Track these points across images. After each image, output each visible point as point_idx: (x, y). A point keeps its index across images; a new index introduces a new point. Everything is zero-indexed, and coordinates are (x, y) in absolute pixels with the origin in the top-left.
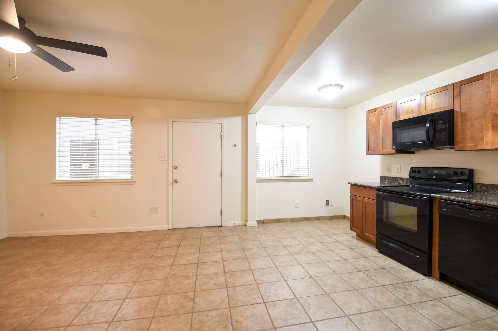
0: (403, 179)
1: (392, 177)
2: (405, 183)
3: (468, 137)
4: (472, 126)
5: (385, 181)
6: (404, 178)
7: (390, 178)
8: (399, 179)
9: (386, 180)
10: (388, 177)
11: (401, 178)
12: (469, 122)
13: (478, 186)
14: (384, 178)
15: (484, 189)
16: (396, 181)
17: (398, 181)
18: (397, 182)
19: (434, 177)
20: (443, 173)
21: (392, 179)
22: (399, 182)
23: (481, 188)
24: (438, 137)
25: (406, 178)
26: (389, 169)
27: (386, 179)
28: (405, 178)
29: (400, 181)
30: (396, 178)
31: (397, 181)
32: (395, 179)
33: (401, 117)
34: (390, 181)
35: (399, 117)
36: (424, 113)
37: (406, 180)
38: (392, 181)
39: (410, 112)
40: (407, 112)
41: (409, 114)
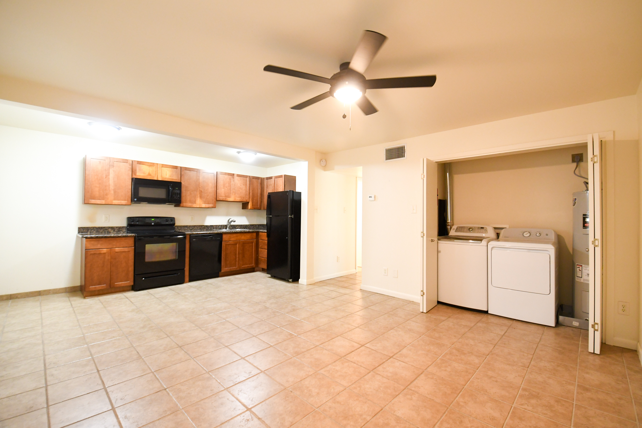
1: (99, 227)
2: (116, 231)
3: (188, 200)
4: (191, 194)
9: (89, 231)
11: (112, 227)
12: (189, 192)
13: (176, 227)
14: (86, 229)
15: (179, 228)
16: (104, 231)
17: (107, 230)
19: (153, 224)
20: (158, 220)
22: (108, 232)
23: (178, 228)
24: (175, 197)
25: (118, 227)
26: (92, 219)
29: (110, 229)
30: (104, 227)
33: (138, 175)
34: (95, 232)
35: (135, 175)
36: (160, 179)
37: (117, 229)
38: (98, 231)
39: (147, 174)
40: (144, 173)
41: (146, 175)
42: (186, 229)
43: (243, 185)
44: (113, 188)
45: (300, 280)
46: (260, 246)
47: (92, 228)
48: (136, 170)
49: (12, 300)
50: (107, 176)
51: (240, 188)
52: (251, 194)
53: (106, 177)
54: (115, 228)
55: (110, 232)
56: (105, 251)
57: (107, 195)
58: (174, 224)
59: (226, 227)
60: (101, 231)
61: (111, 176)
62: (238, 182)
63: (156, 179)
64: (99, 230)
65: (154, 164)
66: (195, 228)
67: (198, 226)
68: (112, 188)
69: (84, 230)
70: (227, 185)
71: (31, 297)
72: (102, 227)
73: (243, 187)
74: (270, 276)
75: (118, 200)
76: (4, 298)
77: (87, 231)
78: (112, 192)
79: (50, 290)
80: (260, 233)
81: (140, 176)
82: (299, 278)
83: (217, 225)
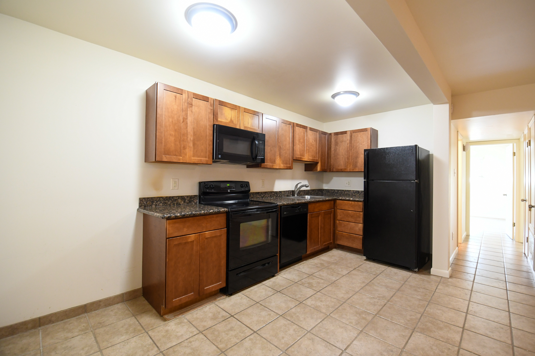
0: (184, 198)
1: (166, 197)
2: (187, 202)
4: (271, 150)
5: (151, 205)
6: (185, 196)
7: (161, 199)
8: (178, 199)
9: (154, 204)
10: (159, 197)
11: (182, 197)
12: (269, 148)
14: (150, 201)
16: (172, 202)
17: (177, 201)
18: (175, 203)
20: (234, 186)
21: (166, 200)
22: (178, 203)
23: (251, 195)
25: (189, 196)
26: (156, 185)
27: (153, 202)
28: (187, 196)
29: (180, 200)
30: (173, 197)
31: (175, 201)
32: (171, 199)
33: (220, 121)
34: (161, 204)
35: (217, 120)
36: (242, 128)
37: (188, 199)
38: (166, 203)
39: (229, 119)
40: (226, 119)
41: (228, 121)
42: (258, 196)
43: (314, 141)
44: (192, 139)
45: (432, 269)
46: (339, 217)
47: (158, 199)
48: (217, 114)
49: (42, 327)
50: (185, 120)
51: (312, 145)
52: (320, 152)
53: (183, 121)
54: (186, 198)
55: (180, 204)
56: (192, 237)
57: (184, 148)
58: (250, 190)
59: (293, 193)
60: (169, 203)
61: (190, 119)
62: (311, 136)
63: (238, 127)
64: (167, 201)
65: (236, 106)
66: (266, 196)
67: (269, 192)
68: (190, 137)
69: (148, 202)
70: (302, 140)
71: (72, 317)
72: (170, 197)
73: (314, 143)
74: (365, 258)
75: (198, 157)
76: (30, 326)
77: (151, 203)
78: (191, 145)
79: (100, 301)
80: (338, 201)
81: (221, 122)
82: (431, 267)
83: (285, 191)
